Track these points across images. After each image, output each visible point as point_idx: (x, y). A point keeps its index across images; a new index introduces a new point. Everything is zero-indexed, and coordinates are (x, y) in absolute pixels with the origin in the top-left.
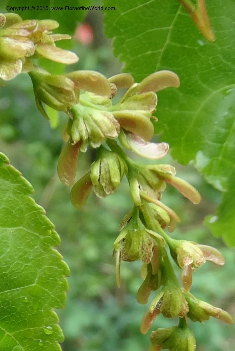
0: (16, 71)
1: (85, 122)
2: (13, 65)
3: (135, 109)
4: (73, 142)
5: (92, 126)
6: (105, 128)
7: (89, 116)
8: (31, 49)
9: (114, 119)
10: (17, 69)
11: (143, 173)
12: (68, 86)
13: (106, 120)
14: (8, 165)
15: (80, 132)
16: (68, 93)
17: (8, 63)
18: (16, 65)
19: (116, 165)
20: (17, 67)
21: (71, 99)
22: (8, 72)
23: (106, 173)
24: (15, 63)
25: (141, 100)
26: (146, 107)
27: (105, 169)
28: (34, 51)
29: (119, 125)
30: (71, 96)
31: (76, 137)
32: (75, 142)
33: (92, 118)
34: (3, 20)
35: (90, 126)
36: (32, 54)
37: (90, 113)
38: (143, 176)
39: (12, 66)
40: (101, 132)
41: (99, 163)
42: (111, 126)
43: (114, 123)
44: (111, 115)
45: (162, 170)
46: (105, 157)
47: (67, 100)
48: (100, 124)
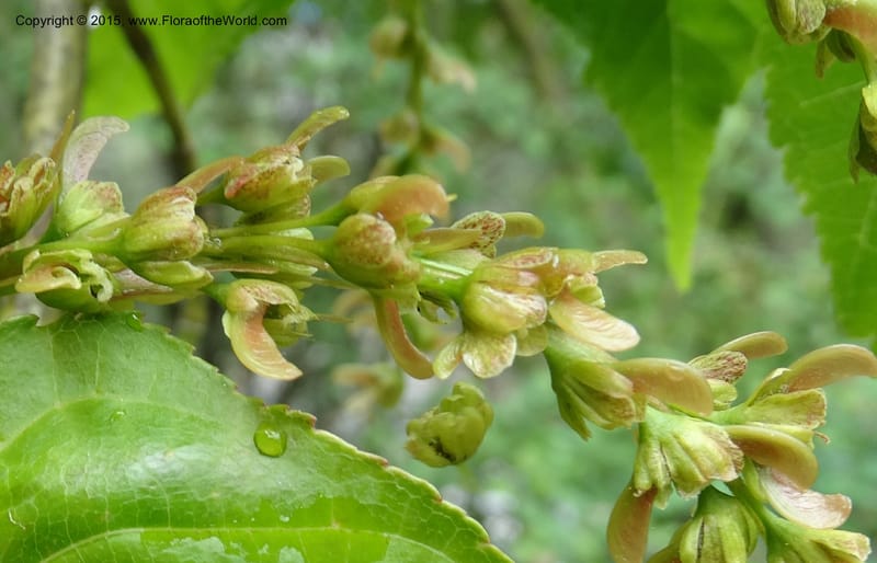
0: (502, 360)
1: (664, 449)
2: (498, 344)
3: (777, 422)
4: (636, 491)
5: (677, 458)
6: (707, 464)
7: (672, 438)
8: (537, 312)
9: (730, 442)
10: (505, 356)
11: (798, 549)
12: (617, 389)
13: (711, 445)
14: (486, 545)
15: (651, 472)
16: (621, 403)
17: (489, 339)
18: (504, 347)
19: (738, 530)
20: (505, 351)
21: (627, 413)
22: (487, 358)
23: (715, 545)
24: (503, 342)
25: (791, 403)
26: (804, 417)
27: (712, 538)
28: (544, 317)
29: (741, 453)
30: (627, 408)
31: (643, 483)
32: (640, 492)
33: (680, 443)
34: (499, 227)
35: (675, 458)
36: (540, 323)
37: (676, 430)
38: (797, 553)
39: (496, 347)
40: (697, 471)
41: (700, 525)
42: (721, 458)
43: (729, 450)
44: (723, 432)
45: (837, 545)
46: (713, 514)
47: (618, 416)
48: (697, 455)
